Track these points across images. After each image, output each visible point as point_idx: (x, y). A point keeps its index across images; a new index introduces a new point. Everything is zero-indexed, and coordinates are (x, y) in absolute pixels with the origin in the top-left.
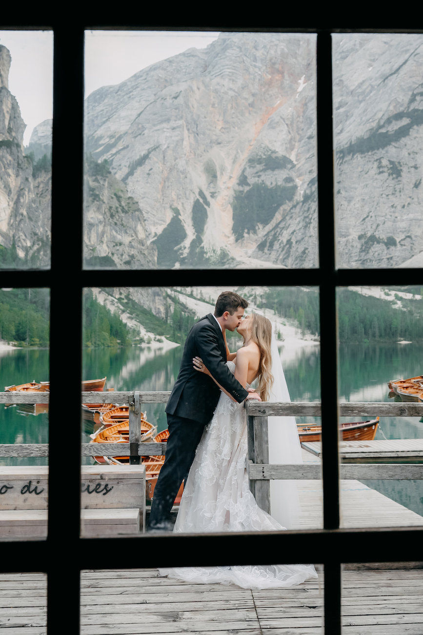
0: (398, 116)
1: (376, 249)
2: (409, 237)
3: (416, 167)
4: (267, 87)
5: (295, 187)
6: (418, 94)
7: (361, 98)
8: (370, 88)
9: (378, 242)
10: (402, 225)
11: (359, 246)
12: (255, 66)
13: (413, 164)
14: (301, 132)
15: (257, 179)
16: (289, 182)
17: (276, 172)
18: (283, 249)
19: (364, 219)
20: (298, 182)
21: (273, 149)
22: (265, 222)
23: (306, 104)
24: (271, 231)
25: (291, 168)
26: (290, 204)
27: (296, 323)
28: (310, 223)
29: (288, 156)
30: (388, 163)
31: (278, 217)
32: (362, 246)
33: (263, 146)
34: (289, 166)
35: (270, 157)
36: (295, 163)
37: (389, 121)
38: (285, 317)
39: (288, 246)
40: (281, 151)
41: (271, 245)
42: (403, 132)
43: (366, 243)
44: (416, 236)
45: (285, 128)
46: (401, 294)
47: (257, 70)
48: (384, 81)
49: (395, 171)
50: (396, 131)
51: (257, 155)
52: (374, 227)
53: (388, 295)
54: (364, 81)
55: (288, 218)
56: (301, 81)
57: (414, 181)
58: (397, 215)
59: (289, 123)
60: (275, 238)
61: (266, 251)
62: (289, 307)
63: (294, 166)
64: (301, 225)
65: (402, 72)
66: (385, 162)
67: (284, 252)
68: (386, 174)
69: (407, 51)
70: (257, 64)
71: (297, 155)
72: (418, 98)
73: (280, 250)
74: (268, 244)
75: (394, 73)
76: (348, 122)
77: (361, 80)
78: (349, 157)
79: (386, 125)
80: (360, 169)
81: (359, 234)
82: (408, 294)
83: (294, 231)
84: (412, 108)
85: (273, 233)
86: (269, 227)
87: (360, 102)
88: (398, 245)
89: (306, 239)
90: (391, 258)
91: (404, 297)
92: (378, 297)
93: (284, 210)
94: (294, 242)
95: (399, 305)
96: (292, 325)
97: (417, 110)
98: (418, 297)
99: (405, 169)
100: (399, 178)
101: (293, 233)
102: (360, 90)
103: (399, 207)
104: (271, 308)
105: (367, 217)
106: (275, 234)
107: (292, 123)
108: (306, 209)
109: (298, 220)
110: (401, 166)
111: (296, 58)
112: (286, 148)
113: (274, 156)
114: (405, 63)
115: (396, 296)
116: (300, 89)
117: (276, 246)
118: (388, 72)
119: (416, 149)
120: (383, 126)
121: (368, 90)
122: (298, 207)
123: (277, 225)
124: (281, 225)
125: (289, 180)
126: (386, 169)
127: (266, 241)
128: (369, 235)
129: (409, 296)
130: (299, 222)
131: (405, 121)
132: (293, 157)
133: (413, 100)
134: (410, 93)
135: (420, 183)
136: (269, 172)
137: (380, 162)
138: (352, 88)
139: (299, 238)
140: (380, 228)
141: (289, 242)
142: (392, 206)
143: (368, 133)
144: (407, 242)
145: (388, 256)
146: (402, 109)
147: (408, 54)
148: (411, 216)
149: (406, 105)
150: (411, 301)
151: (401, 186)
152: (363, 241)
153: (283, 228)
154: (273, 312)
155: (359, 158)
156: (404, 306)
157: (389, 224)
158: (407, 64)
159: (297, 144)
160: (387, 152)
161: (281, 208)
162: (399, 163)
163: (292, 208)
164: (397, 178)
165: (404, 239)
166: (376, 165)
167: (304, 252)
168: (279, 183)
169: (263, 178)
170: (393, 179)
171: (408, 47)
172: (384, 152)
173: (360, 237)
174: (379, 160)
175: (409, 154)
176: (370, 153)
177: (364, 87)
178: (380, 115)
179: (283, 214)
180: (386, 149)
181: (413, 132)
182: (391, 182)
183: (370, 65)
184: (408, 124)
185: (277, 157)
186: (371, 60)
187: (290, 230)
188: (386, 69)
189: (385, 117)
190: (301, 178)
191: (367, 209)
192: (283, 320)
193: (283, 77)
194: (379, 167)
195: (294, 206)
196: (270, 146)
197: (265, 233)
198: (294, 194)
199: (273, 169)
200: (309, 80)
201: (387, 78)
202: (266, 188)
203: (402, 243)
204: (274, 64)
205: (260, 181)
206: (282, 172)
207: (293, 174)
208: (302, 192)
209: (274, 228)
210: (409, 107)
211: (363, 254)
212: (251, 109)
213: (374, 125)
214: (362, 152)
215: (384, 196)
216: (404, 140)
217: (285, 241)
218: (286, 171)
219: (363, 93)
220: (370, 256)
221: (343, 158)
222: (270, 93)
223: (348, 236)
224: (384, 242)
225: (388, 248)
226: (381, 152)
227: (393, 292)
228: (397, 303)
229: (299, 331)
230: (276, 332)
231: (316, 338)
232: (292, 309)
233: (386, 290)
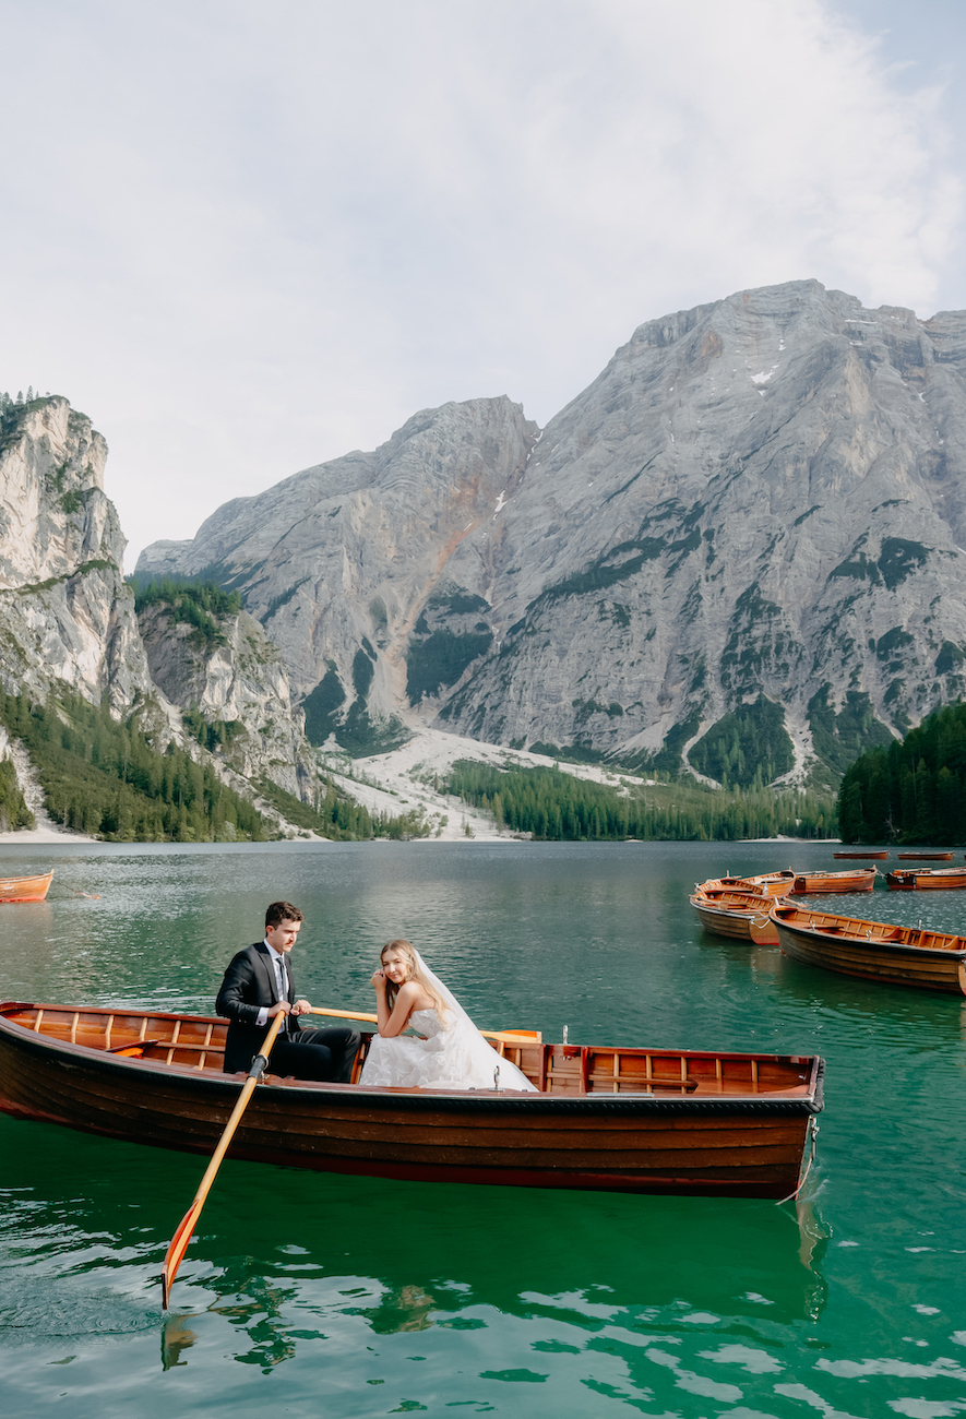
0: (626, 547)
1: (596, 719)
2: (639, 704)
3: (648, 613)
4: (455, 504)
5: (491, 636)
6: (652, 518)
7: (577, 522)
8: (589, 510)
9: (599, 710)
10: (629, 688)
11: (574, 715)
12: (440, 477)
13: (644, 609)
14: (498, 565)
15: (440, 624)
16: (482, 630)
17: (466, 616)
18: (473, 718)
19: (581, 680)
20: (495, 630)
21: (462, 586)
22: (451, 681)
23: (505, 529)
24: (458, 693)
25: (485, 611)
26: (484, 659)
27: (490, 813)
28: (510, 683)
29: (481, 596)
30: (612, 607)
31: (467, 674)
32: (578, 714)
33: (449, 581)
34: (483, 609)
35: (457, 596)
36: (491, 605)
37: (614, 552)
38: (476, 806)
39: (480, 713)
40: (472, 589)
41: (458, 713)
42: (633, 567)
43: (583, 710)
44: (648, 703)
45: (478, 560)
46: (628, 778)
47: (442, 482)
48: (608, 500)
49: (622, 616)
50: (623, 565)
51: (441, 593)
52: (594, 690)
53: (612, 779)
54: (582, 500)
55: (480, 676)
56: (500, 499)
57: (646, 632)
58: (623, 674)
59: (484, 552)
60: (463, 703)
61: (451, 719)
62: (481, 793)
63: (489, 609)
64: (497, 686)
65: (632, 489)
66: (608, 606)
67: (474, 721)
68: (610, 621)
69: (638, 463)
70: (442, 474)
71: (493, 595)
72: (652, 523)
73: (470, 718)
74: (453, 711)
75: (623, 490)
76: (561, 553)
77: (578, 499)
78: (562, 598)
79: (611, 558)
80: (576, 614)
81: (573, 698)
82: (637, 779)
83: (489, 694)
84: (644, 536)
85: (460, 696)
86: (456, 688)
87: (577, 527)
88: (625, 715)
89: (504, 704)
90: (616, 731)
91: (633, 782)
92: (598, 781)
93: (476, 666)
94: (488, 709)
95: (625, 792)
96: (485, 817)
97: (651, 539)
98: (650, 782)
99: (634, 615)
100: (627, 627)
101: (486, 696)
102: (576, 512)
103: (626, 665)
104: (458, 794)
105: (585, 676)
106: (464, 697)
107: (487, 552)
108: (504, 664)
109: (493, 679)
110: (629, 611)
111: (494, 468)
112: (479, 585)
113: (463, 594)
114: (635, 478)
115: (622, 780)
116: (498, 509)
117: (465, 713)
118: (614, 490)
119: (648, 590)
120: (607, 559)
121: (587, 512)
122: (494, 662)
123: (466, 686)
124: (472, 686)
125: (482, 626)
126: (609, 615)
127: (450, 706)
128: (586, 700)
129: (638, 781)
130: (496, 682)
131: (635, 553)
132: (488, 598)
133: (645, 526)
134: (643, 517)
135: (654, 634)
136: (456, 616)
137: (603, 606)
138: (567, 508)
139: (495, 703)
140: (602, 692)
141: (481, 708)
142: (618, 663)
143: (588, 567)
144: (636, 711)
145: (612, 729)
146: (631, 537)
147: (640, 467)
148: (642, 676)
149: (636, 533)
150: (641, 787)
151: (629, 637)
152: (579, 708)
153: (474, 689)
154: (459, 799)
155: (576, 600)
156: (632, 794)
157: (613, 686)
158: (639, 479)
159: (493, 580)
160: (612, 592)
161: (472, 664)
162: (627, 607)
163: (485, 664)
164: (624, 626)
165: (632, 707)
166: (597, 608)
167: (501, 722)
168: (469, 631)
169: (448, 623)
170: (619, 628)
171: (640, 458)
172: (607, 592)
173: (575, 703)
174: (601, 603)
175: (640, 596)
176: (589, 594)
177: (583, 508)
178: (602, 544)
179: (474, 672)
180: (610, 588)
181: (645, 568)
182: (616, 632)
183: (591, 480)
184: (639, 557)
185: (466, 597)
186: (591, 473)
187: (482, 693)
188: (611, 485)
189: (610, 548)
190: (499, 624)
191: (584, 668)
192: (472, 810)
193: (477, 492)
194: (601, 612)
195: (490, 661)
196: (457, 582)
197: (451, 695)
198: (488, 645)
199: (462, 613)
200: (510, 497)
201: (612, 497)
202: (452, 638)
203: (630, 711)
204: (465, 475)
205: (444, 628)
206: (473, 616)
207: (488, 619)
208: (499, 643)
209: (462, 690)
210: (640, 535)
211: (579, 725)
212: (433, 532)
213: (595, 556)
214: (579, 592)
215: (607, 649)
216: (634, 578)
217: (476, 706)
218: (479, 615)
219: (581, 515)
220: (588, 728)
221: (554, 598)
222: (459, 512)
223: (559, 701)
224: (606, 711)
225: (612, 718)
226: (602, 593)
227: (618, 776)
228: (623, 790)
229: (495, 825)
230: (462, 827)
231: (517, 833)
232: (485, 795)
233: (609, 773)
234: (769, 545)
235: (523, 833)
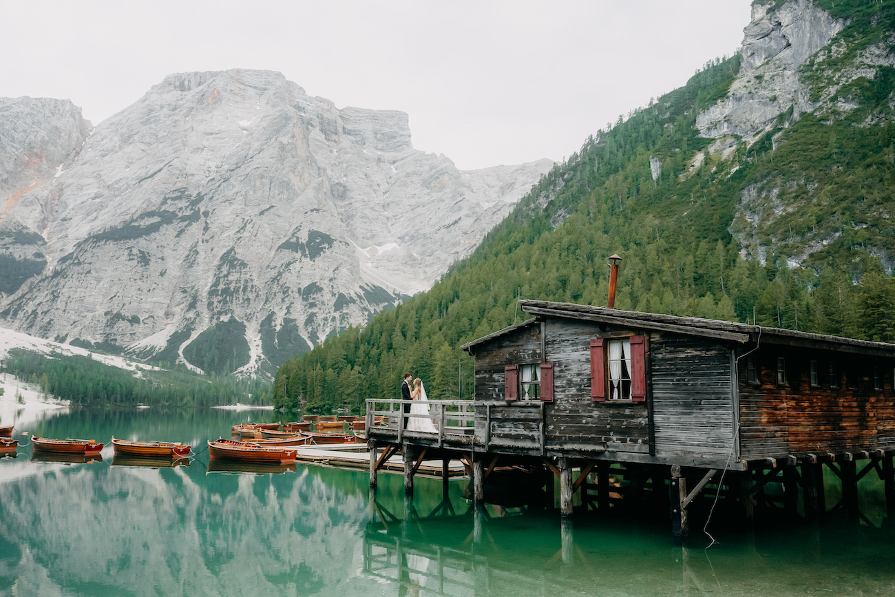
0: (151, 214)
1: (121, 325)
2: (152, 317)
3: (162, 259)
4: (23, 167)
5: (45, 263)
6: (169, 198)
7: (116, 193)
8: (126, 186)
9: (123, 319)
10: (147, 306)
11: (105, 321)
12: (13, 147)
13: (160, 256)
14: (54, 213)
15: (4, 250)
16: (39, 257)
17: (26, 246)
18: (27, 319)
19: (112, 298)
20: (49, 258)
21: (24, 225)
22: (11, 291)
23: (62, 190)
24: (16, 301)
25: (42, 245)
26: (39, 278)
27: (39, 388)
28: (58, 297)
29: (39, 233)
30: (138, 252)
31: (24, 288)
32: (108, 321)
33: (14, 221)
34: (40, 243)
35: (20, 232)
36: (47, 240)
37: (142, 217)
38: (27, 381)
39: (32, 316)
40: (32, 228)
41: (15, 314)
42: (154, 228)
43: (112, 319)
44: (158, 317)
45: (39, 208)
46: (141, 365)
47: (14, 150)
48: (140, 182)
49: (144, 259)
50: (147, 226)
51: (7, 228)
52: (121, 305)
53: (130, 366)
54: (121, 179)
55: (35, 290)
56: (60, 168)
57: (160, 271)
58: (142, 297)
59: (44, 204)
60: (20, 307)
61: (9, 318)
62: (32, 372)
63: (45, 243)
64: (48, 297)
65: (157, 177)
66: (135, 251)
67: (28, 321)
68: (136, 262)
69: (162, 161)
70: (15, 145)
71: (49, 234)
72: (169, 202)
73: (25, 319)
74: (11, 313)
75: (150, 177)
76: (102, 212)
77: (118, 178)
78: (103, 243)
79: (139, 220)
80: (111, 254)
81: (106, 310)
82: (147, 366)
83: (41, 303)
84: (163, 208)
85: (18, 302)
86: (12, 298)
87: (116, 196)
88: (142, 323)
89: (53, 311)
90: (134, 334)
91: (144, 368)
92: (120, 367)
93: (32, 283)
94: (40, 313)
95: (139, 375)
96: (35, 389)
97: (168, 212)
98: (156, 369)
99: (153, 259)
100: (147, 267)
101: (39, 304)
102: (116, 186)
103: (145, 291)
104: (12, 373)
105: (115, 296)
106: (21, 304)
107: (46, 204)
108: (55, 284)
109: (45, 293)
110: (149, 256)
111: (56, 147)
112: (39, 226)
113: (25, 231)
114: (160, 171)
115: (137, 367)
116: (57, 175)
117: (21, 315)
118: (143, 175)
119: (163, 244)
120: (136, 220)
121: (124, 187)
122: (47, 281)
123: (23, 296)
124: (28, 296)
125: (39, 255)
126: (136, 257)
127: (9, 310)
128: (115, 312)
129: (149, 367)
130: (47, 295)
131: (156, 219)
132: (45, 235)
133: (164, 202)
134: (163, 196)
135: (165, 272)
136: (18, 245)
137: (131, 251)
138: (110, 183)
139: (45, 310)
140: (125, 307)
141: (34, 312)
142: (139, 289)
143: (122, 224)
144: (150, 321)
145: (131, 332)
146: (154, 208)
147: (163, 164)
148: (155, 299)
149: (157, 206)
150: (150, 371)
151: (148, 273)
152: (109, 317)
153: (29, 299)
154: (14, 376)
155: (112, 245)
156: (144, 376)
157: (134, 304)
158: (161, 172)
159: (49, 224)
160: (138, 243)
161: (29, 280)
162: (148, 253)
163: (40, 282)
164: (145, 266)
165: (147, 318)
166: (127, 252)
167: (49, 323)
168: (28, 257)
169: (11, 250)
170: (142, 266)
171: (163, 158)
172: (135, 242)
173: (106, 314)
174: (130, 249)
175: (158, 247)
176: (122, 242)
177: (121, 184)
178: (133, 210)
179: (30, 287)
180: (137, 240)
181: (163, 229)
182: (139, 269)
183: (127, 167)
184: (159, 222)
185: (28, 233)
186: (129, 162)
187: (37, 301)
188: (143, 173)
189: (139, 213)
190: (52, 255)
191: (115, 289)
192: (24, 384)
193: (41, 161)
194: (130, 255)
195: (43, 280)
196: (21, 222)
197: (9, 302)
198: (43, 269)
199: (23, 244)
200: (67, 168)
201: (142, 180)
202: (13, 261)
203: (145, 321)
204: (33, 148)
205: (8, 253)
206: (32, 247)
207: (43, 250)
208: (51, 268)
209: (20, 298)
210: (160, 208)
211: (109, 328)
212: (3, 184)
213: (127, 218)
214: (115, 240)
215: (132, 279)
216: (153, 235)
217: (30, 312)
218: (37, 247)
219: (119, 189)
220: (114, 331)
221: (96, 242)
222: (26, 173)
223: (95, 311)
224: (128, 320)
225: (132, 325)
226: (132, 242)
227: (134, 364)
228: (137, 373)
229: (42, 395)
230: (16, 396)
231: (59, 401)
232: (34, 374)
233: (128, 362)
234: (243, 225)
235: (63, 401)
